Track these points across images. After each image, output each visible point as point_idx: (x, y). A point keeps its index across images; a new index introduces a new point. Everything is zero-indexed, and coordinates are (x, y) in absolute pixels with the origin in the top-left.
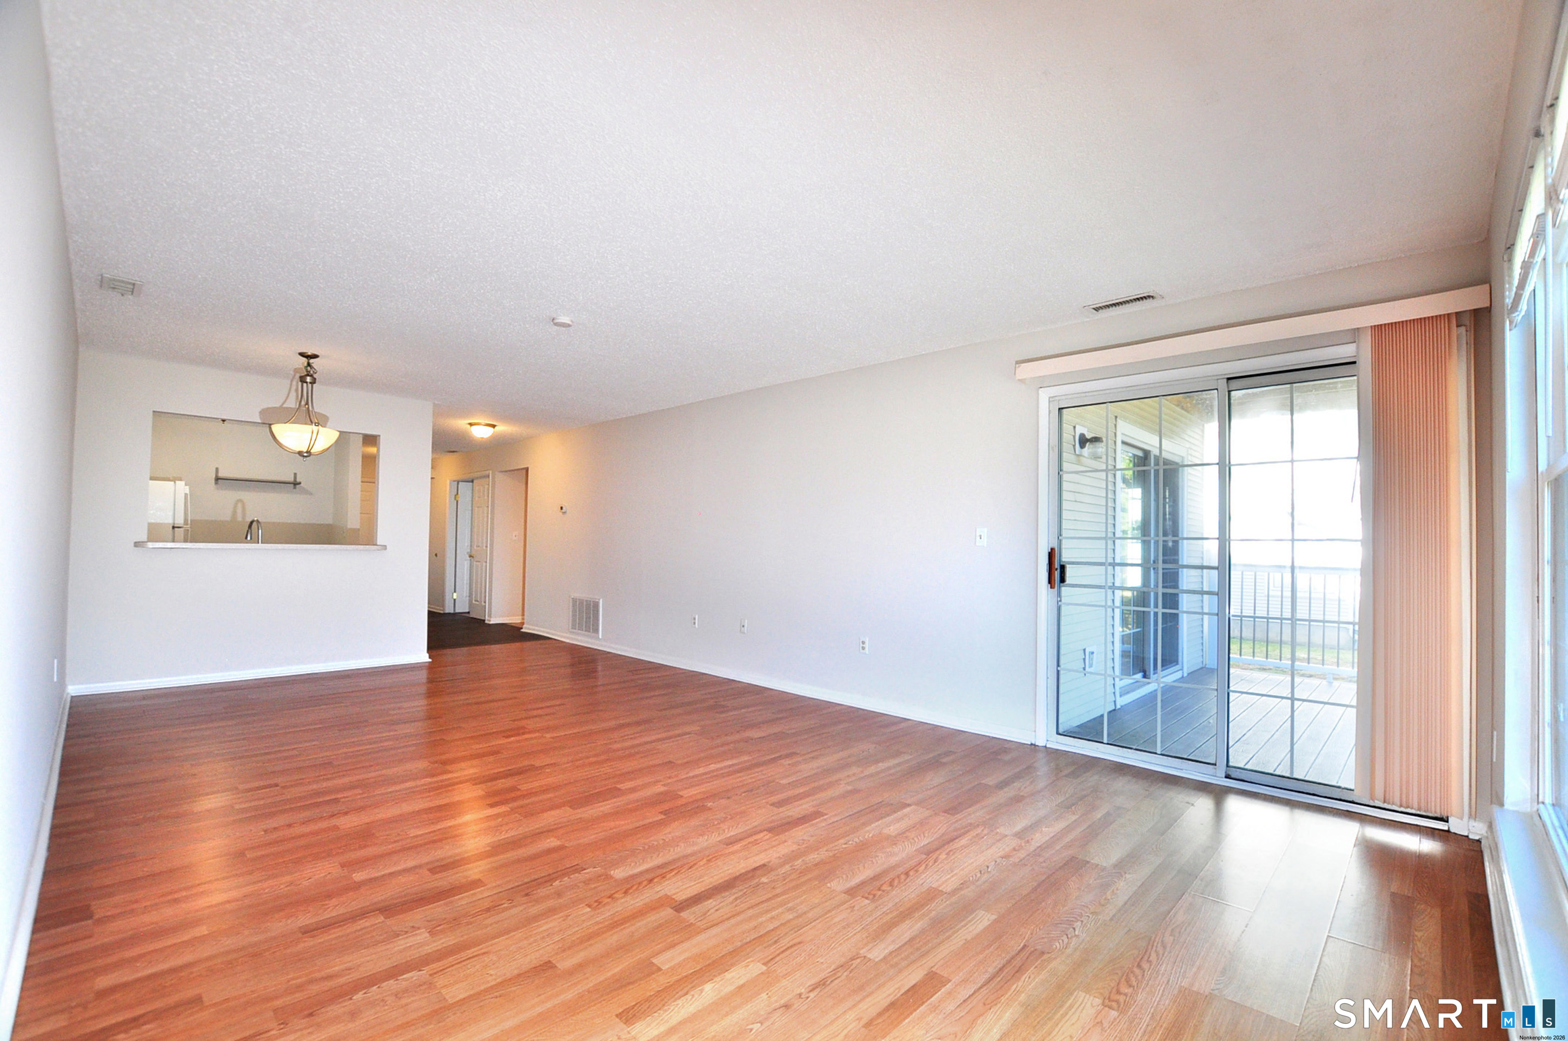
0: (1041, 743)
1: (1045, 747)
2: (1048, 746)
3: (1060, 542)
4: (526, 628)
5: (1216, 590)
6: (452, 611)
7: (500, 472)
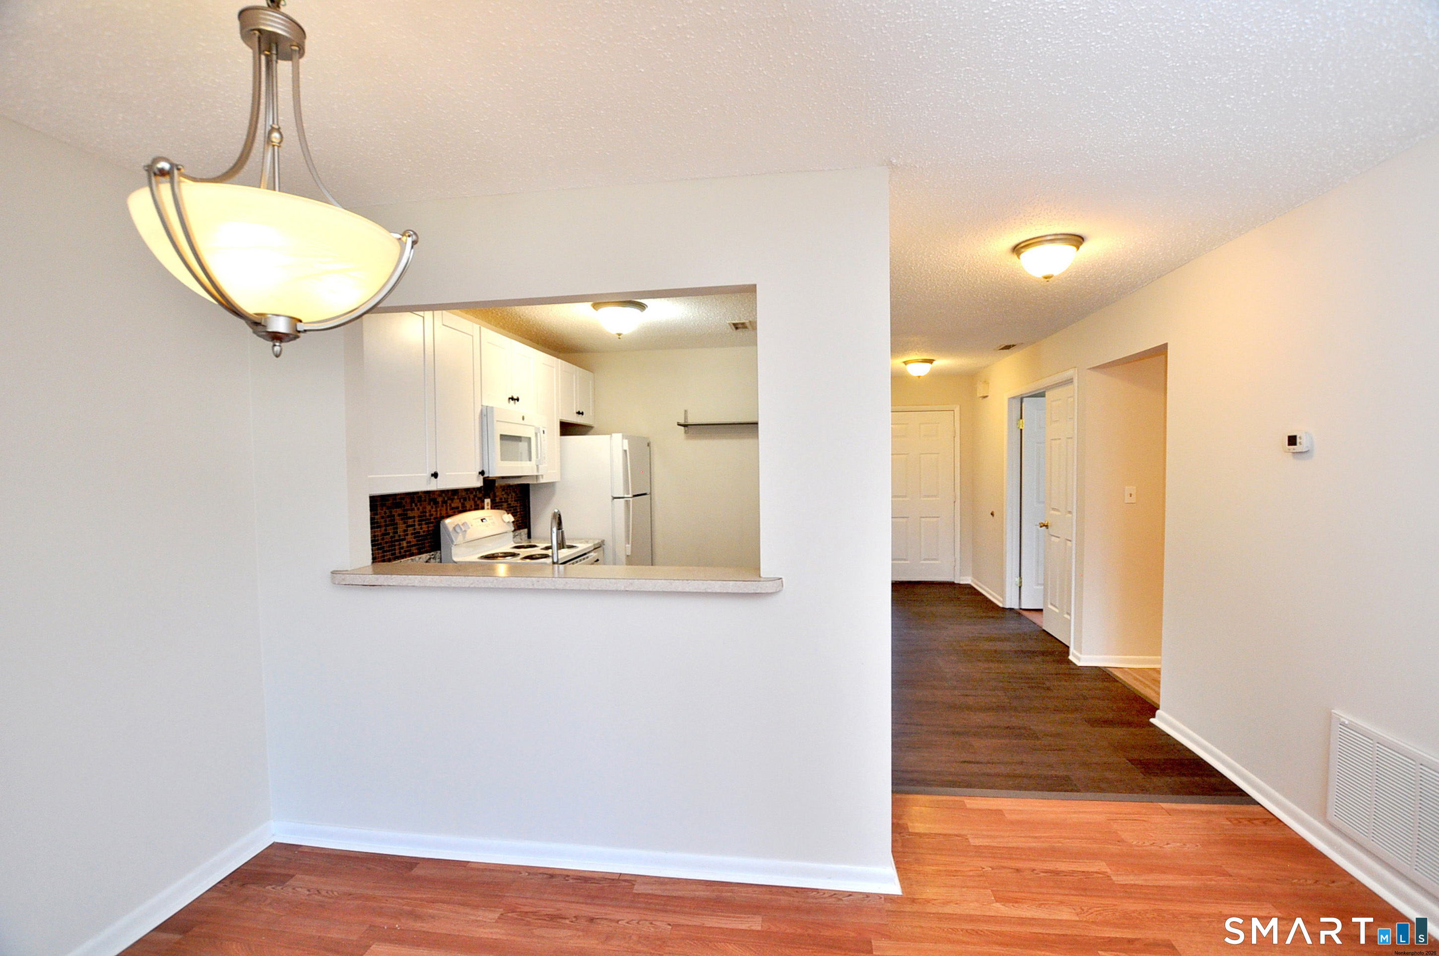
6: (1016, 607)
7: (1090, 369)
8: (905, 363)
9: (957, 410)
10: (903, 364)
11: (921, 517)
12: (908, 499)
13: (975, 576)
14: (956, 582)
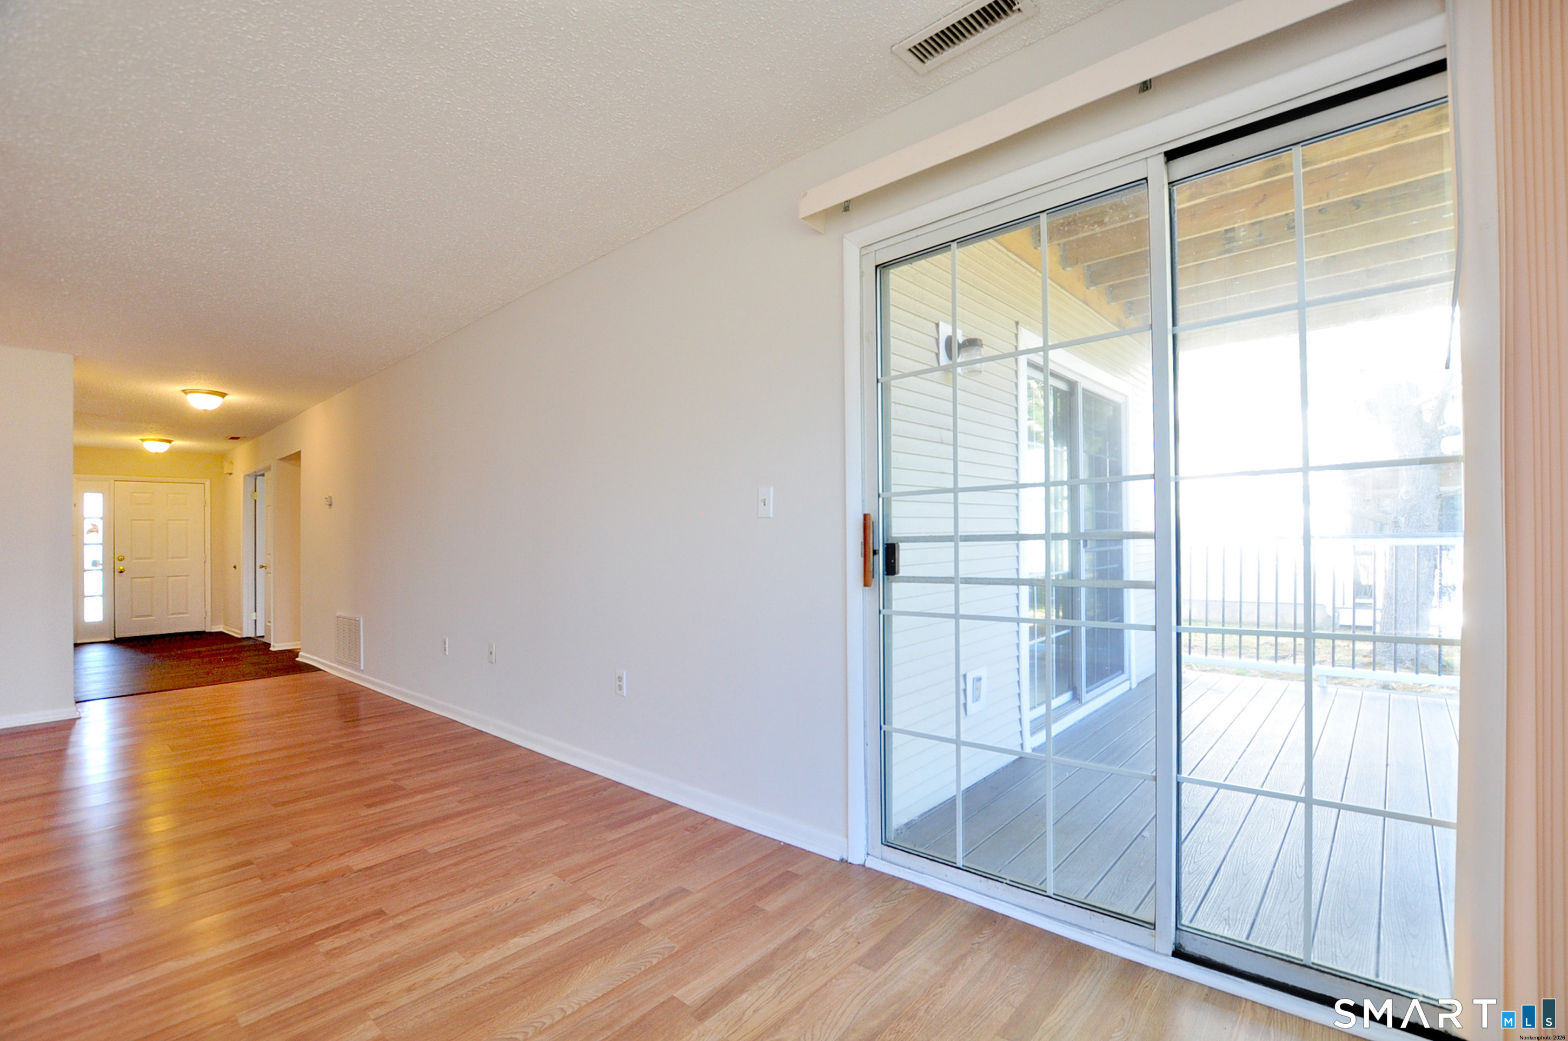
0: (857, 858)
1: (864, 866)
2: (867, 865)
3: (887, 504)
4: (303, 657)
5: (1152, 578)
6: (252, 635)
7: (280, 460)
8: (143, 440)
9: (208, 483)
10: (141, 441)
11: (168, 577)
12: (154, 560)
13: (226, 624)
14: (207, 631)
